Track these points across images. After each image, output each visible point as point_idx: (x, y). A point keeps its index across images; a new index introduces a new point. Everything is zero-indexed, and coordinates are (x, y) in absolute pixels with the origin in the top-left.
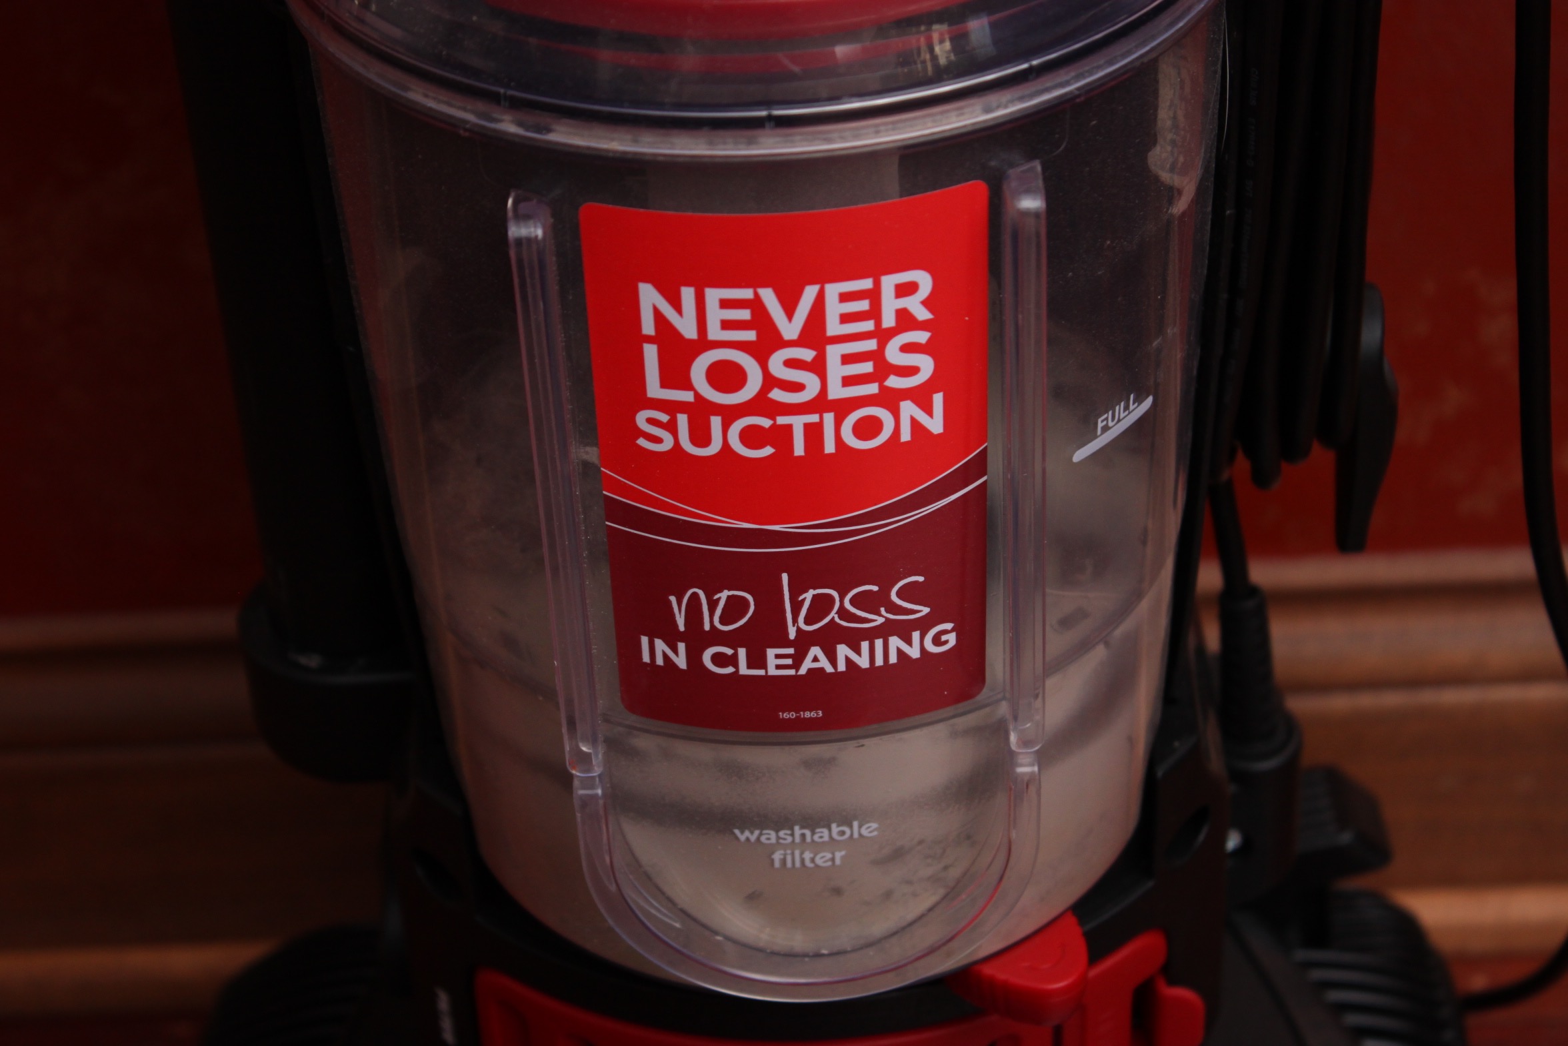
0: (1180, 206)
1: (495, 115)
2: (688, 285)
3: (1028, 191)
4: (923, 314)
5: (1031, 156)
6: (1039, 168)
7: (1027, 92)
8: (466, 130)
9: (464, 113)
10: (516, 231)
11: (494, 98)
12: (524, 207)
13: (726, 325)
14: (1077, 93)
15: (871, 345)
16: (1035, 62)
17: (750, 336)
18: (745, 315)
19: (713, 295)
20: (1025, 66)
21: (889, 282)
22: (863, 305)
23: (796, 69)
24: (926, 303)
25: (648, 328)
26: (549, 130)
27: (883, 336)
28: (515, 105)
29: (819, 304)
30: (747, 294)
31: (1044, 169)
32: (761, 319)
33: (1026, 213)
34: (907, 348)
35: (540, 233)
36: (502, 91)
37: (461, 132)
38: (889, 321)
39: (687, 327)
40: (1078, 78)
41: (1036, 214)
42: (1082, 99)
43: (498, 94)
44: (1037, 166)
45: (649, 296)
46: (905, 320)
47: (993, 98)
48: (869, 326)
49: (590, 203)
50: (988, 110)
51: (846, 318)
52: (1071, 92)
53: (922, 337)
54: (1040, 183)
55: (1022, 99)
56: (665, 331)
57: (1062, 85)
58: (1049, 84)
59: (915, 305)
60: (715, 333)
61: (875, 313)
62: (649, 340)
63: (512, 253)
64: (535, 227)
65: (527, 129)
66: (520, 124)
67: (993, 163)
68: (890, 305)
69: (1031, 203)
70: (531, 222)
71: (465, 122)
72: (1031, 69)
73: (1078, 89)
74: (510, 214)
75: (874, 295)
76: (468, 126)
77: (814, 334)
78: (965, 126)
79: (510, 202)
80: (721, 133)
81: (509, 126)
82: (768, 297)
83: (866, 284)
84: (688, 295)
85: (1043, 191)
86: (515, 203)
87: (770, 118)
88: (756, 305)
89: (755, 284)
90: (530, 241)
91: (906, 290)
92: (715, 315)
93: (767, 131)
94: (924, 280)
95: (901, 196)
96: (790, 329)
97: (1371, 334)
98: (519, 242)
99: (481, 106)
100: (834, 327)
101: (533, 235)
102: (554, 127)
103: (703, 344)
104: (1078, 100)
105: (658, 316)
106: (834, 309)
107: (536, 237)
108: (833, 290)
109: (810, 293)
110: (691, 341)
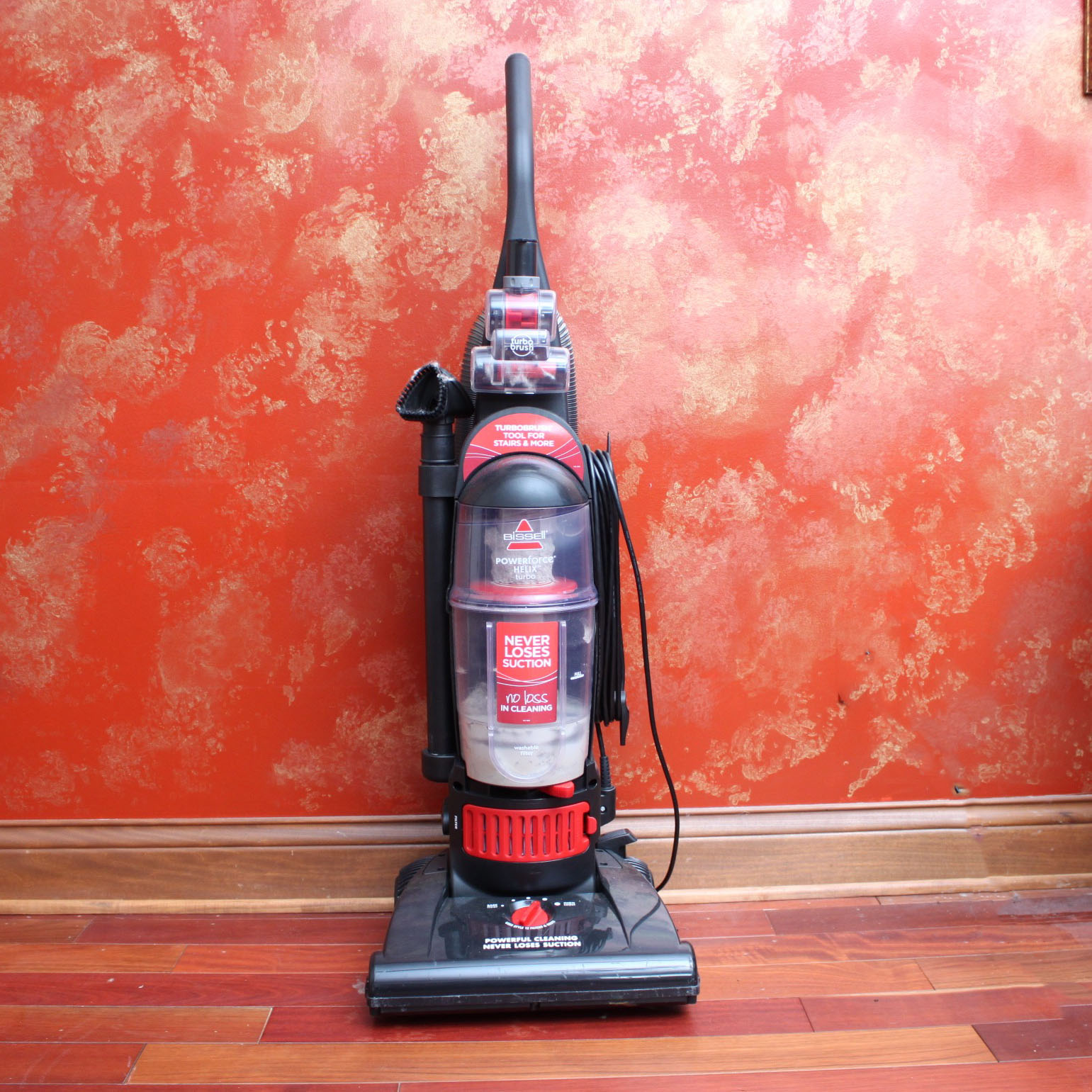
2: (513, 635)
4: (548, 644)
6: (566, 620)
12: (489, 623)
15: (540, 648)
17: (522, 645)
18: (521, 641)
19: (517, 637)
22: (539, 641)
24: (548, 642)
25: (506, 644)
27: (542, 647)
29: (532, 640)
30: (521, 637)
32: (523, 642)
34: (545, 650)
38: (543, 644)
39: (512, 644)
45: (507, 638)
46: (545, 645)
48: (540, 644)
49: (499, 622)
51: (536, 643)
53: (548, 648)
54: (566, 623)
56: (509, 644)
60: (516, 644)
61: (541, 642)
64: (490, 626)
68: (543, 641)
69: (564, 626)
74: (486, 624)
75: (540, 639)
77: (531, 645)
82: (525, 638)
83: (539, 637)
84: (512, 637)
88: (523, 639)
89: (523, 635)
91: (545, 639)
92: (517, 641)
94: (548, 638)
95: (544, 622)
96: (528, 643)
98: (488, 629)
100: (534, 644)
103: (514, 647)
105: (508, 641)
106: (535, 641)
108: (534, 637)
109: (531, 637)
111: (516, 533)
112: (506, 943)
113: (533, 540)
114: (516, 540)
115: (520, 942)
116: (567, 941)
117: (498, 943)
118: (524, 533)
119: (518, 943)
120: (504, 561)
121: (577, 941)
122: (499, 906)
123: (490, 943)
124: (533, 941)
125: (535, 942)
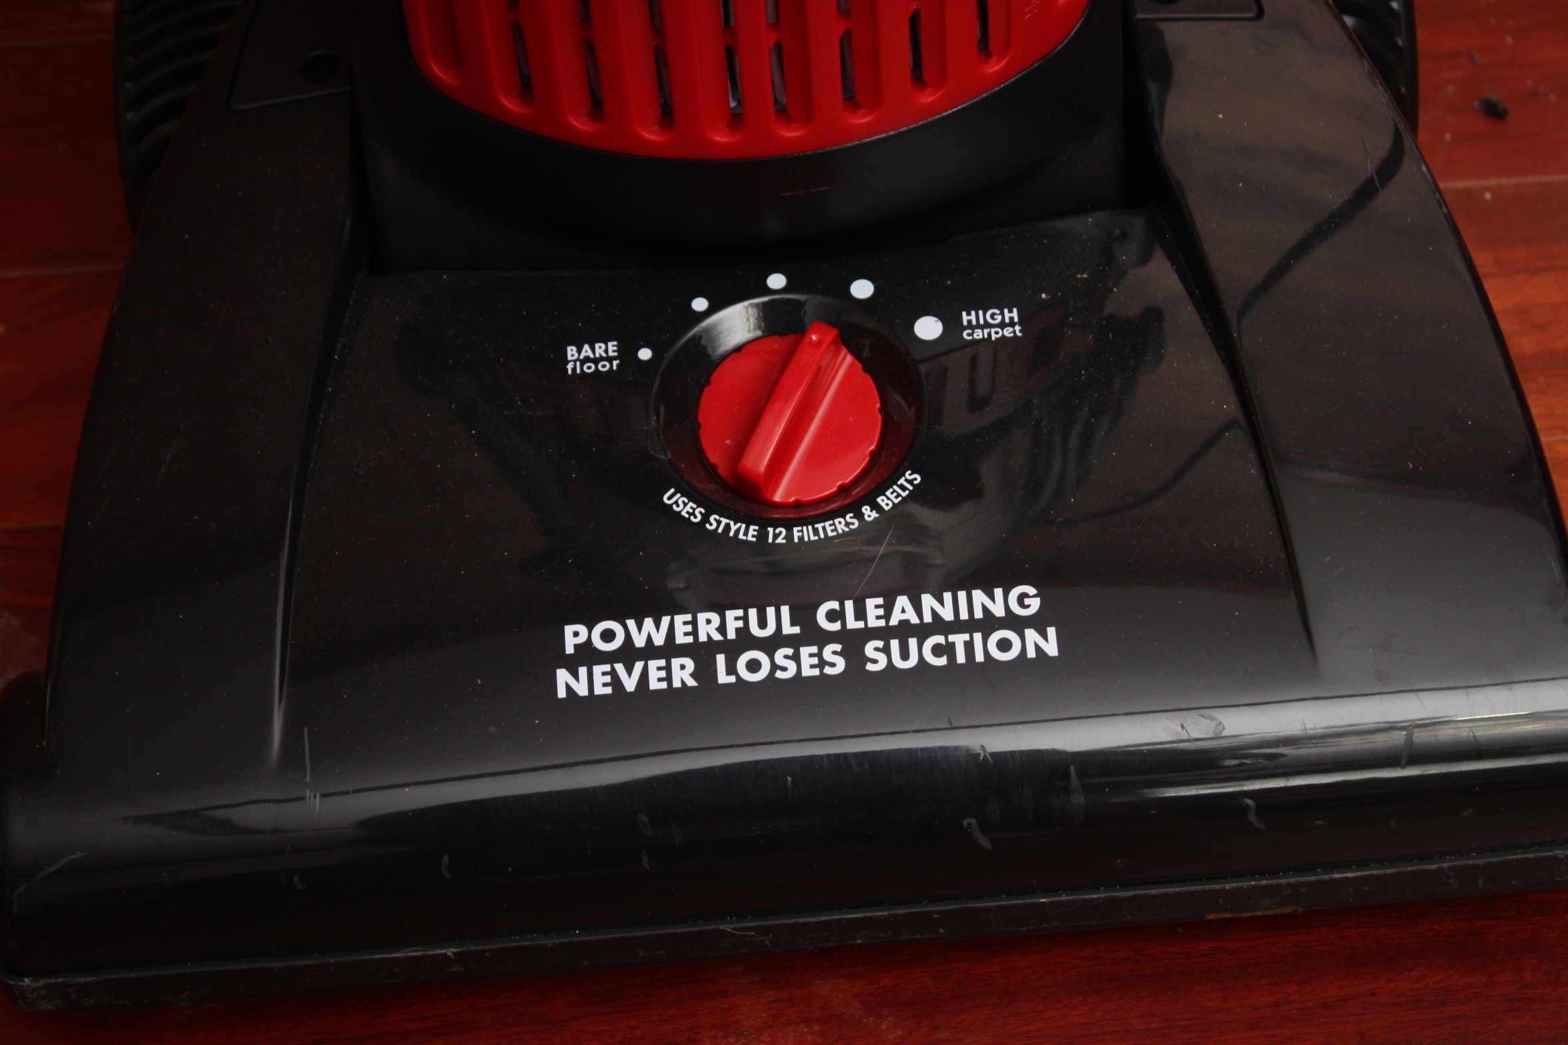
112: (670, 650)
115: (745, 640)
116: (988, 624)
117: (628, 654)
119: (732, 650)
121: (1039, 623)
122: (627, 354)
123: (587, 655)
124: (814, 636)
125: (821, 638)
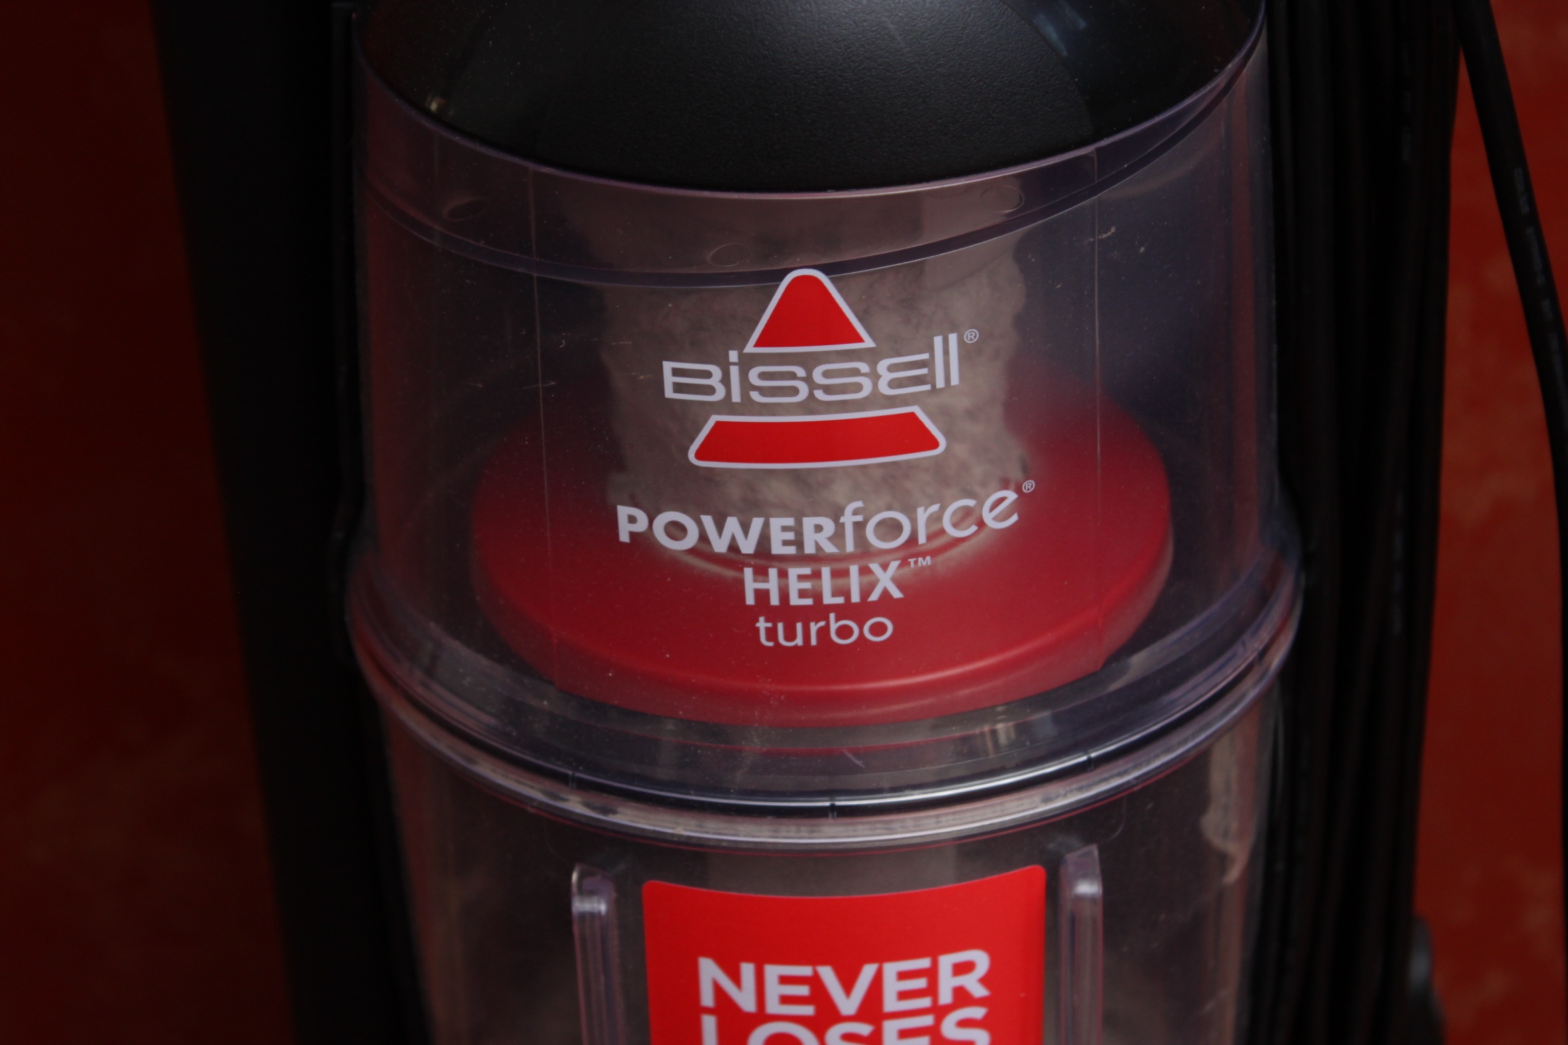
0: (1234, 874)
1: (562, 795)
2: (748, 960)
3: (1085, 876)
4: (979, 991)
5: (1089, 840)
6: (1096, 853)
7: (1085, 783)
8: (533, 807)
9: (531, 790)
10: (580, 905)
11: (562, 779)
12: (588, 882)
13: (786, 1000)
14: (1135, 782)
15: (928, 1020)
16: (1093, 755)
17: (808, 1010)
18: (803, 990)
19: (773, 972)
20: (1084, 758)
21: (947, 961)
22: (921, 983)
23: (859, 763)
24: (984, 981)
26: (614, 812)
27: (941, 1012)
28: (583, 786)
29: (877, 983)
30: (805, 971)
31: (1101, 851)
32: (819, 995)
33: (1080, 899)
34: (964, 1023)
35: (603, 908)
36: (570, 773)
37: (529, 809)
38: (945, 997)
39: (746, 1000)
40: (1136, 767)
41: (1092, 899)
42: (1139, 787)
43: (566, 775)
44: (1094, 850)
45: (709, 971)
46: (962, 997)
47: (1051, 789)
48: (925, 1002)
49: (653, 881)
50: (1046, 800)
51: (903, 995)
52: (1128, 782)
53: (978, 1013)
54: (1097, 870)
55: (1080, 789)
56: (724, 1005)
57: (1120, 774)
58: (1106, 775)
59: (973, 984)
60: (773, 1006)
61: (932, 990)
62: (708, 1011)
63: (576, 929)
64: (599, 903)
65: (594, 808)
66: (588, 805)
67: (1051, 846)
68: (947, 985)
69: (1088, 888)
70: (595, 898)
71: (532, 799)
72: (1090, 761)
73: (1136, 778)
74: (574, 889)
75: (931, 974)
76: (535, 804)
77: (872, 1009)
78: (1024, 817)
79: (575, 877)
80: (785, 820)
81: (575, 804)
82: (827, 974)
83: (924, 963)
84: (747, 970)
85: (1100, 879)
86: (581, 878)
87: (833, 808)
88: (815, 982)
89: (814, 961)
90: (593, 916)
91: (963, 968)
92: (774, 990)
93: (830, 820)
94: (981, 960)
95: (960, 881)
96: (848, 1004)
97: (1419, 967)
98: (583, 916)
99: (548, 785)
100: (891, 1003)
101: (596, 911)
102: (620, 809)
103: (761, 1017)
104: (1136, 789)
105: (719, 991)
106: (892, 986)
107: (599, 913)
108: (891, 969)
109: (868, 972)
110: (749, 1015)
111: (747, 363)
113: (876, 399)
114: (747, 405)
118: (808, 362)
120: (675, 530)
